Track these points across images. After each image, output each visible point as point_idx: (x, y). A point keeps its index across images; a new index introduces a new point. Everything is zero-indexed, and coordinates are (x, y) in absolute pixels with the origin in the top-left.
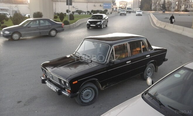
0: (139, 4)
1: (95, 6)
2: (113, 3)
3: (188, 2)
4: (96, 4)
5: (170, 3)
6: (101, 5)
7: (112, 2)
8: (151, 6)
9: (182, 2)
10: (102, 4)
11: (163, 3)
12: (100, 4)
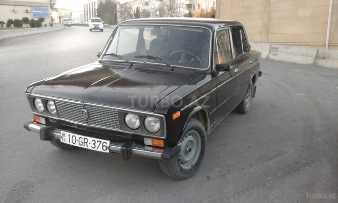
0: (95, 13)
1: (14, 11)
2: (52, 7)
3: (174, 13)
4: (17, 8)
5: (146, 12)
6: (27, 11)
7: (49, 6)
8: (116, 18)
9: (166, 11)
10: (29, 9)
11: (135, 13)
12: (25, 8)
